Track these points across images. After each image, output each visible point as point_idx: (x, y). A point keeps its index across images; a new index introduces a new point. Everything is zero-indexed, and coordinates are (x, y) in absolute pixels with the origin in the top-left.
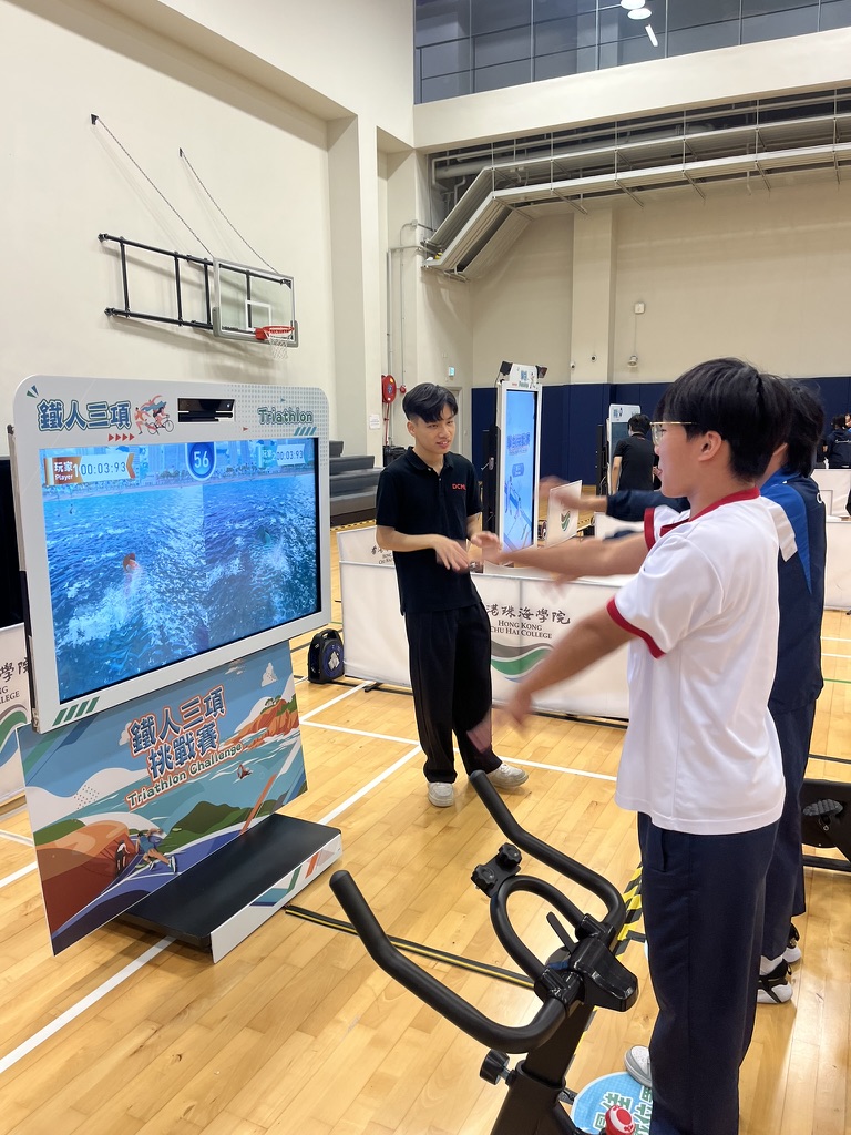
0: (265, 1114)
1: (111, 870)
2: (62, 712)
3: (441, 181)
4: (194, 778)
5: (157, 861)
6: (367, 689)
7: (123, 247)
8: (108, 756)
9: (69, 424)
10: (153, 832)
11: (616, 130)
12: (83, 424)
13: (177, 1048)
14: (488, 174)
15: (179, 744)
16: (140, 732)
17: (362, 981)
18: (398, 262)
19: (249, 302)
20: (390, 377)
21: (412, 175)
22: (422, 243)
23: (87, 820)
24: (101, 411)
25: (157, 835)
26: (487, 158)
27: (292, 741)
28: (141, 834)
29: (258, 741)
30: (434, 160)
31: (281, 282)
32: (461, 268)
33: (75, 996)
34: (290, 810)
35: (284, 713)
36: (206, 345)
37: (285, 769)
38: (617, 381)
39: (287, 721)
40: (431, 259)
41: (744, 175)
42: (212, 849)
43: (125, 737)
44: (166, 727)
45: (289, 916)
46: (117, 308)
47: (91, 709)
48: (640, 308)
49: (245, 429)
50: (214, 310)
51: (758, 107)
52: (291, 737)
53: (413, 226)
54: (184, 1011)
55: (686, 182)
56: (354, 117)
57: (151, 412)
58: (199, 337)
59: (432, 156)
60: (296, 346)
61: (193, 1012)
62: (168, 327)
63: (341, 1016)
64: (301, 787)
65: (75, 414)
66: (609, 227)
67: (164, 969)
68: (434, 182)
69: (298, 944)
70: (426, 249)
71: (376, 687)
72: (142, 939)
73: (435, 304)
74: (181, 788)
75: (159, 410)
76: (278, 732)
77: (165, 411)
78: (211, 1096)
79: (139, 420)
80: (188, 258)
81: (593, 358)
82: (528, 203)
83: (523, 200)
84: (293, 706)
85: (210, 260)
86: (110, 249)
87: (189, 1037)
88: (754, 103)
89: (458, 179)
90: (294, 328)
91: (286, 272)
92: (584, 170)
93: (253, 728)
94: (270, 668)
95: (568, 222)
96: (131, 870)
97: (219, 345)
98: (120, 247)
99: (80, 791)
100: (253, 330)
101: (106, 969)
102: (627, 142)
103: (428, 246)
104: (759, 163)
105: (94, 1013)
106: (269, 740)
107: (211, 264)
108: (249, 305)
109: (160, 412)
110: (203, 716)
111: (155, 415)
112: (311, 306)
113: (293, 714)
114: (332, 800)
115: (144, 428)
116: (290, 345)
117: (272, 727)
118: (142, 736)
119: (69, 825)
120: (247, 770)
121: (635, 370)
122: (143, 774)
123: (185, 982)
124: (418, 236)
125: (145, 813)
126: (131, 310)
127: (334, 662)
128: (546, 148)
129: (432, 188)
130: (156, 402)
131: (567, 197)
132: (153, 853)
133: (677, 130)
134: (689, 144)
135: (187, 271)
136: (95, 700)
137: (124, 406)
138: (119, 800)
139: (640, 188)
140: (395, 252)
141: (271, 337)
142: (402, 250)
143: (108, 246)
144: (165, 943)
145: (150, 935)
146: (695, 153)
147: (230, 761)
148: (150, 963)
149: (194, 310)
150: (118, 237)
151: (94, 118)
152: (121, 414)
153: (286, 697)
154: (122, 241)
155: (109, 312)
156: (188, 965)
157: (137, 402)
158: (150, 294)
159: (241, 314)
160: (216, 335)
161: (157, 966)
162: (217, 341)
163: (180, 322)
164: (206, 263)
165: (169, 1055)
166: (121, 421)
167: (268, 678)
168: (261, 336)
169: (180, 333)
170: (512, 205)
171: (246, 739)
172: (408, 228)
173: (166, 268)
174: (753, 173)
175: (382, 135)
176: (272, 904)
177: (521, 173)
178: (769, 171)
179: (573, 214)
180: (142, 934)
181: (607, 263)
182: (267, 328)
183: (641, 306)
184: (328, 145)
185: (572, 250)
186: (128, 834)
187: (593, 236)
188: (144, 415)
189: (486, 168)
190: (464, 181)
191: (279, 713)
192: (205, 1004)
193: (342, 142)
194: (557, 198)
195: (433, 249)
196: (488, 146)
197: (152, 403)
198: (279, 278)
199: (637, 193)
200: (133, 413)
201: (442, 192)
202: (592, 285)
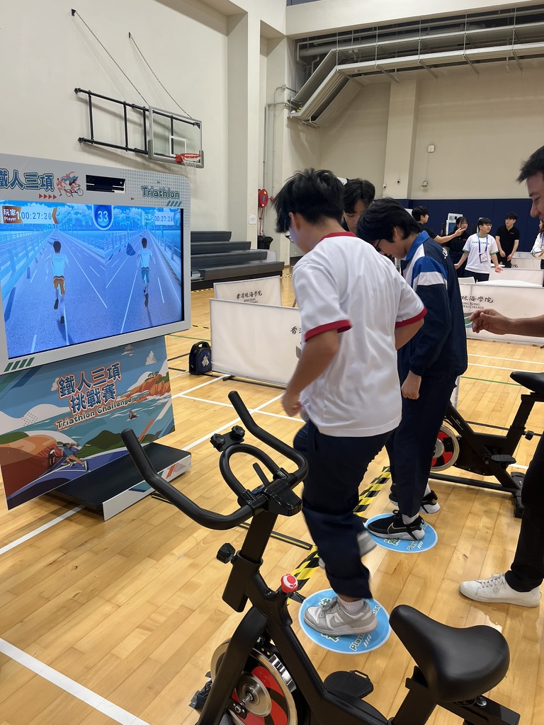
0: (121, 598)
1: (45, 464)
2: (10, 364)
3: (303, 58)
4: (99, 416)
5: (75, 462)
6: (225, 379)
7: (90, 97)
8: (44, 396)
9: (12, 185)
10: (72, 445)
11: (420, 26)
12: (22, 186)
13: (75, 563)
14: (334, 54)
15: (90, 394)
16: (65, 384)
17: (191, 534)
18: (272, 113)
19: (172, 137)
20: (264, 190)
21: (283, 53)
22: (289, 101)
23: (30, 433)
24: (34, 178)
25: (75, 447)
26: (334, 43)
27: (165, 400)
28: (65, 445)
29: (142, 397)
30: (299, 44)
31: (193, 124)
32: (314, 118)
33: (20, 534)
34: (164, 441)
35: (161, 383)
36: (144, 164)
37: (160, 416)
38: (412, 198)
39: (162, 388)
40: (294, 112)
41: (504, 59)
42: (110, 460)
43: (55, 387)
44: (82, 384)
45: (153, 499)
46: (86, 138)
47: (29, 364)
48: (431, 148)
49: (132, 199)
50: (149, 142)
51: (515, 13)
52: (165, 398)
53: (283, 89)
54: (83, 544)
55: (465, 63)
56: (245, 13)
57: (68, 182)
58: (139, 159)
59: (297, 41)
60: (202, 167)
61: (88, 545)
62: (119, 151)
63: (175, 551)
64: (171, 429)
65: (16, 179)
66: (414, 91)
67: (76, 523)
68: (298, 59)
69: (156, 513)
70: (291, 105)
71: (231, 378)
72: (64, 506)
73: (296, 143)
74: (91, 421)
75: (73, 181)
76: (156, 393)
77: (77, 182)
78: (91, 588)
79: (60, 186)
80: (133, 106)
81: (399, 182)
82: (360, 75)
83: (356, 72)
84: (167, 379)
85: (147, 108)
86: (81, 98)
87: (82, 557)
88: (513, 10)
89: (314, 57)
90: (202, 154)
91: (197, 118)
92: (398, 52)
93: (140, 389)
94: (152, 354)
95: (387, 88)
96: (58, 465)
97: (152, 165)
98: (88, 97)
99: (26, 416)
100: (174, 156)
101: (42, 520)
102: (428, 34)
103: (292, 103)
104: (514, 51)
105: (29, 543)
106: (150, 398)
107: (148, 110)
108: (172, 139)
109: (74, 182)
110: (107, 379)
111: (70, 184)
112: (213, 140)
113: (166, 385)
114: (191, 438)
115: (63, 192)
116: (198, 167)
117: (153, 390)
118: (66, 387)
119: (18, 435)
120: (135, 414)
121: (426, 191)
122: (67, 410)
123: (86, 529)
124: (286, 96)
125: (68, 433)
126: (95, 139)
127: (205, 362)
128: (372, 37)
129: (297, 63)
130: (71, 176)
131: (386, 71)
132: (72, 457)
133: (461, 28)
134: (468, 37)
135: (132, 115)
136: (32, 359)
137: (50, 177)
138: (51, 424)
139: (436, 66)
140: (271, 107)
141: (186, 161)
142: (275, 105)
143: (81, 97)
144: (78, 509)
145: (69, 504)
146: (472, 43)
147: (123, 408)
148: (67, 519)
149: (136, 141)
150: (87, 90)
151: (73, 11)
152: (48, 181)
153: (163, 373)
154: (90, 93)
155: (81, 140)
156: (89, 521)
157: (57, 175)
158: (108, 129)
159: (167, 145)
160: (150, 158)
161: (71, 520)
162: (150, 162)
163: (127, 149)
164: (145, 110)
165: (71, 566)
166: (47, 186)
167: (150, 360)
168: (179, 160)
169: (127, 156)
170: (349, 75)
171: (135, 395)
172: (279, 90)
173: (118, 112)
174: (511, 58)
175: (264, 26)
176: (144, 491)
177: (356, 54)
178: (522, 57)
179: (390, 84)
180: (65, 504)
181: (411, 117)
182: (183, 155)
183: (433, 147)
184: (227, 32)
185: (388, 108)
186: (56, 444)
187: (403, 98)
188: (63, 184)
189: (333, 50)
190: (318, 59)
191: (157, 383)
192: (95, 541)
193: (237, 30)
194: (379, 71)
195: (295, 105)
196: (334, 35)
197: (68, 176)
198: (193, 122)
199: (433, 69)
200: (55, 182)
201: (304, 66)
202: (400, 132)
